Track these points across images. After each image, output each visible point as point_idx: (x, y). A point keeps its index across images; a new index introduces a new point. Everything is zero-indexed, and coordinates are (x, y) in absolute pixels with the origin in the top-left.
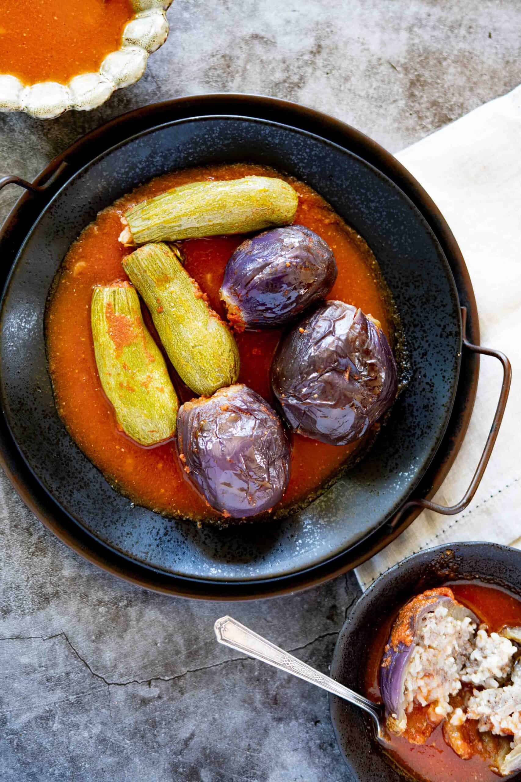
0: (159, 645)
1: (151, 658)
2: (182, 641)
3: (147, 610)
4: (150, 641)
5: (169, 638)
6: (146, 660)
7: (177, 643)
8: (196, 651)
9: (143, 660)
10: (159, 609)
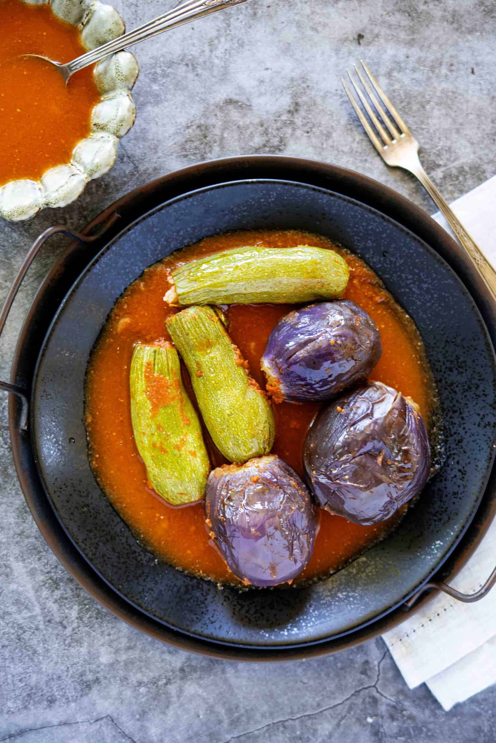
0: (201, 717)
1: (196, 729)
2: (223, 711)
3: (186, 686)
4: (192, 713)
5: (211, 710)
6: (190, 732)
7: (219, 713)
8: (238, 718)
9: (188, 731)
10: (198, 684)
